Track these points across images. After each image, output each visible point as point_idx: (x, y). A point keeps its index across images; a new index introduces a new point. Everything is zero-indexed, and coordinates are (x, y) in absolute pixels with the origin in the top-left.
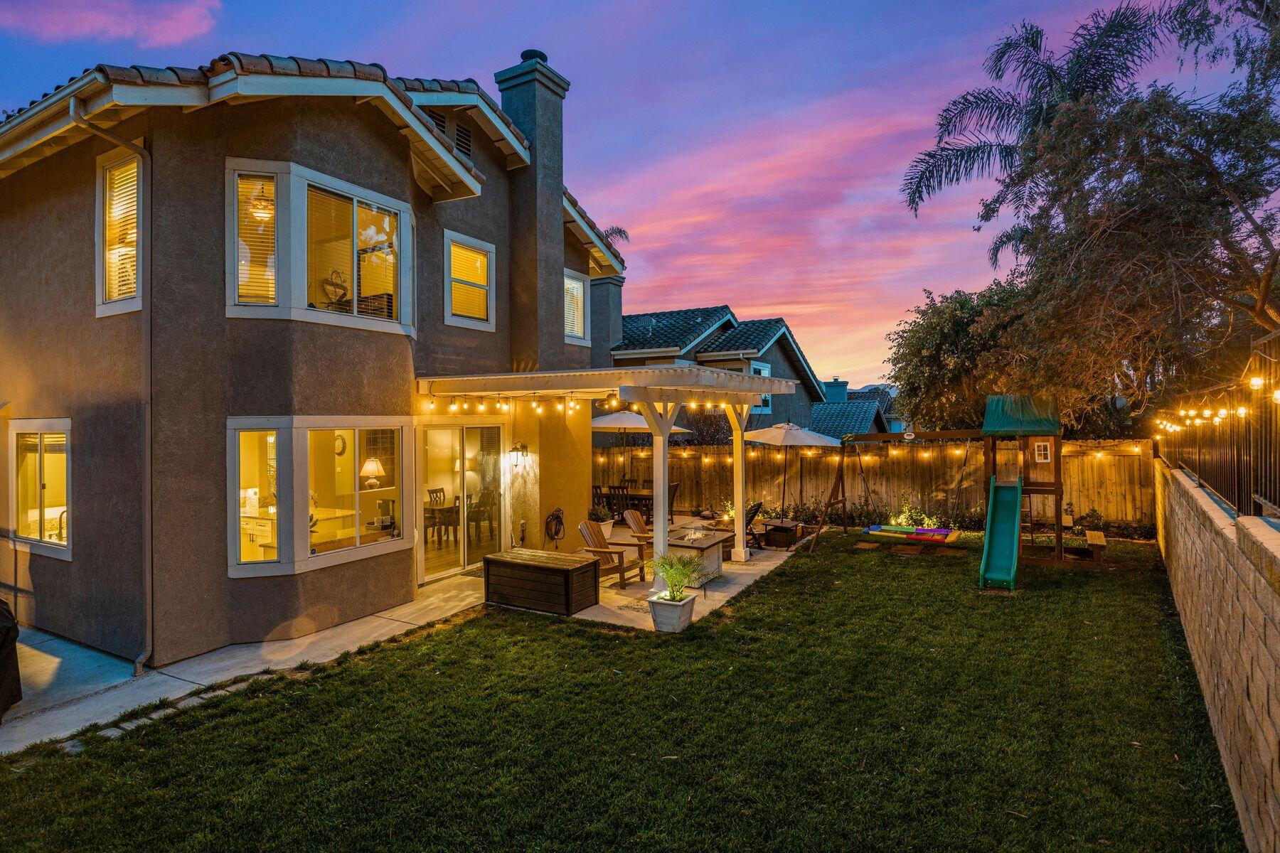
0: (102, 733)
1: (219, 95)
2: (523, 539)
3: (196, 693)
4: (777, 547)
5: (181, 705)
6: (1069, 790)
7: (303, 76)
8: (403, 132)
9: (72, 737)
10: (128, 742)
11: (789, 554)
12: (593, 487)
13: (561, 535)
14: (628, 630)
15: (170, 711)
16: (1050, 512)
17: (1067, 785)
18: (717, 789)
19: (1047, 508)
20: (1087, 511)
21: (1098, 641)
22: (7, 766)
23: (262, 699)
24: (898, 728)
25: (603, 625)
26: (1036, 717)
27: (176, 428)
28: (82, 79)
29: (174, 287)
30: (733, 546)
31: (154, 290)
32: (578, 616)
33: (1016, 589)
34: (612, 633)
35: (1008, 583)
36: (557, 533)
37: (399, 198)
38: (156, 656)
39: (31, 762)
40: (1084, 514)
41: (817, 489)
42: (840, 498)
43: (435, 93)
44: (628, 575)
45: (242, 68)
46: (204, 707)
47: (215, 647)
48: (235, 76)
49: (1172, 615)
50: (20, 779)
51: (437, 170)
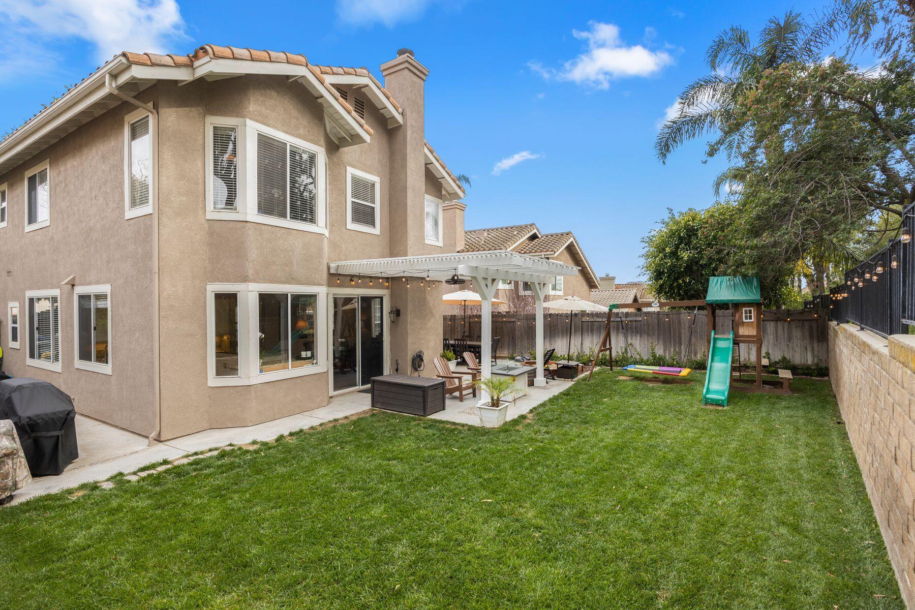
0: (125, 478)
1: (200, 72)
2: (397, 370)
3: (187, 456)
4: (565, 378)
5: (176, 463)
6: (763, 529)
7: (253, 60)
8: (319, 100)
9: (108, 480)
10: (142, 483)
11: (573, 383)
12: (444, 339)
13: (422, 368)
14: (463, 425)
15: (169, 466)
16: (753, 358)
17: (761, 525)
18: (517, 520)
19: (751, 355)
20: (780, 358)
21: (786, 438)
22: (67, 495)
23: (226, 460)
24: (643, 487)
25: (447, 422)
26: (740, 482)
27: (174, 289)
28: (112, 61)
29: (173, 198)
30: (535, 377)
31: (160, 200)
32: (430, 417)
33: (728, 406)
34: (453, 427)
35: (722, 401)
36: (419, 367)
37: (317, 144)
38: (162, 434)
39: (81, 493)
40: (777, 360)
41: (592, 341)
42: (608, 346)
43: (340, 76)
44: (464, 393)
45: (214, 54)
46: (190, 464)
47: (199, 430)
48: (209, 59)
49: (839, 423)
50: (74, 502)
51: (341, 127)
